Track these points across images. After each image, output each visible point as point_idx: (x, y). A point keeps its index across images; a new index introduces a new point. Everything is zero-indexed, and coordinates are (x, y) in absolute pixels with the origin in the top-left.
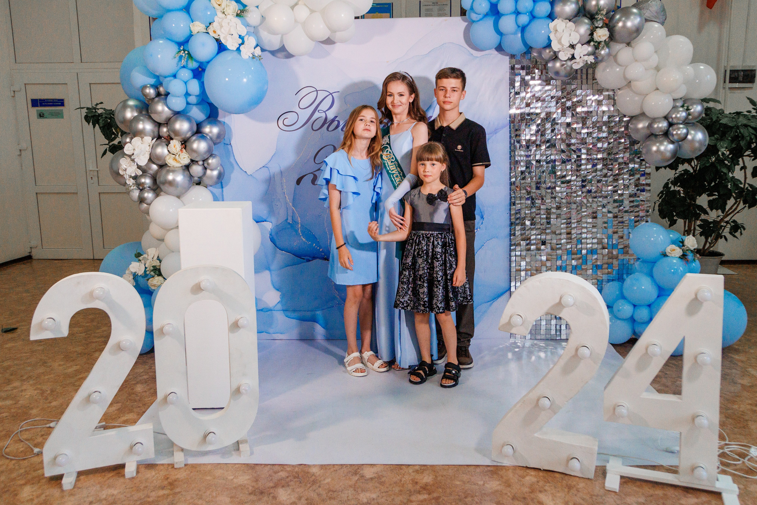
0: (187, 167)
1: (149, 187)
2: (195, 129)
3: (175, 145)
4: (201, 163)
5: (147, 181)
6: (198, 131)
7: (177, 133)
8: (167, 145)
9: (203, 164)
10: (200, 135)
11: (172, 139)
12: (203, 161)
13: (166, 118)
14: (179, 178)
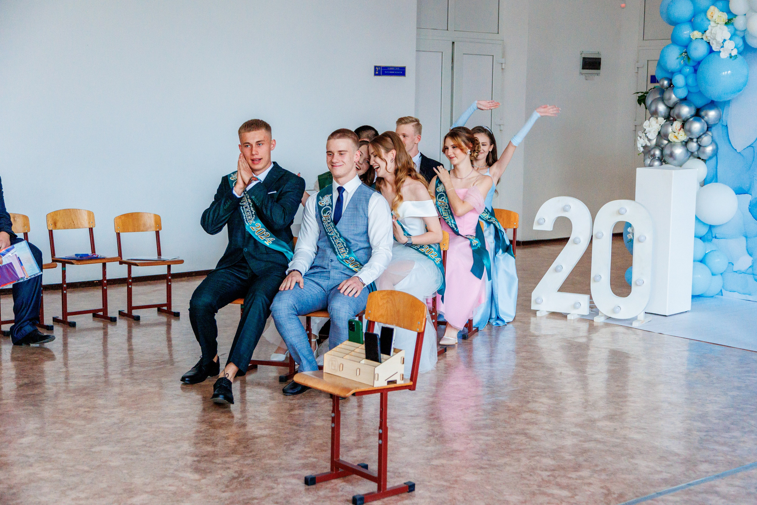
0: (685, 144)
1: (658, 158)
2: (693, 112)
3: (677, 124)
4: (695, 140)
5: (658, 153)
6: (698, 114)
7: (679, 116)
8: (672, 125)
9: (697, 141)
10: (697, 118)
11: (676, 120)
12: (698, 138)
13: (674, 103)
14: (679, 151)
